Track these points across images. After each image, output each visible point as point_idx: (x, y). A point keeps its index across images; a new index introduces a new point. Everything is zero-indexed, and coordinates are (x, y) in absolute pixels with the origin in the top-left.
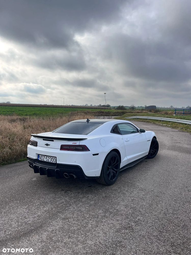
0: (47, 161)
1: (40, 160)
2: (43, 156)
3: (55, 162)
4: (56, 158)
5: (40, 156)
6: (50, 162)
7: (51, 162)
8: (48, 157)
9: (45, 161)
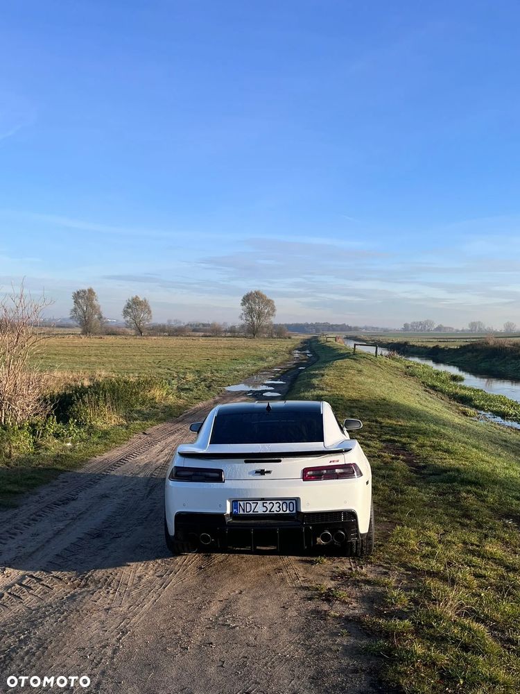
0: (268, 512)
1: (241, 512)
2: (250, 502)
3: (294, 512)
4: (294, 502)
5: (241, 503)
6: (275, 512)
7: (281, 512)
8: (268, 502)
9: (260, 512)
